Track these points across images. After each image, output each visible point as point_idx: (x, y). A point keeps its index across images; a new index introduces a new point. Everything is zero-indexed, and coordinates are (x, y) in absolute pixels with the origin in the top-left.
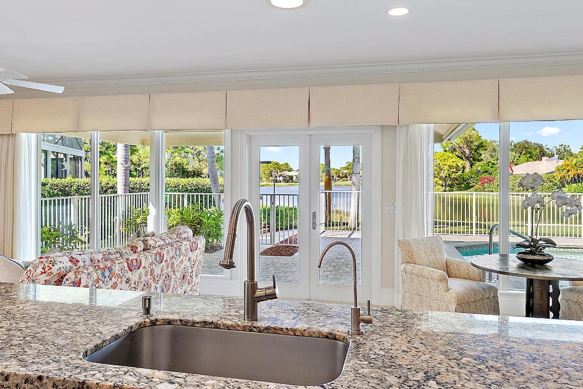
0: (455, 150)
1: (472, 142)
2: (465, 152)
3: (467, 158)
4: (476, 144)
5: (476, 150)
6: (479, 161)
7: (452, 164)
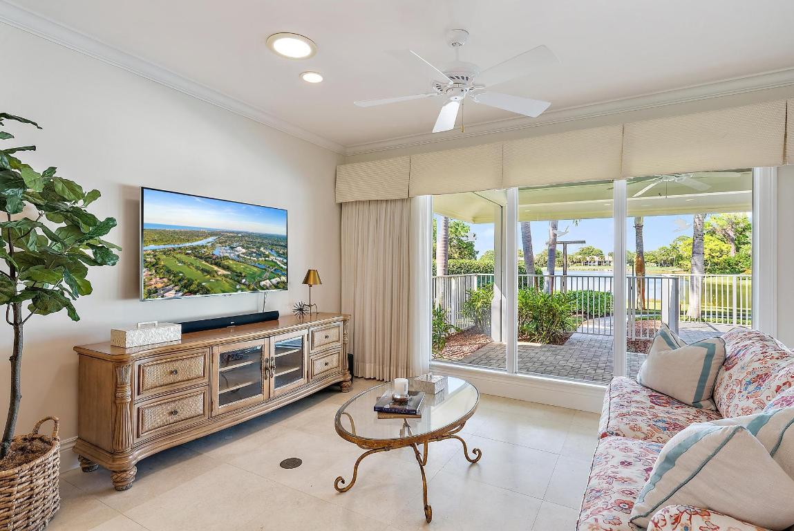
0: (714, 233)
1: (738, 224)
2: (729, 234)
3: (733, 240)
4: (742, 225)
5: (742, 232)
6: (744, 244)
7: (714, 248)
